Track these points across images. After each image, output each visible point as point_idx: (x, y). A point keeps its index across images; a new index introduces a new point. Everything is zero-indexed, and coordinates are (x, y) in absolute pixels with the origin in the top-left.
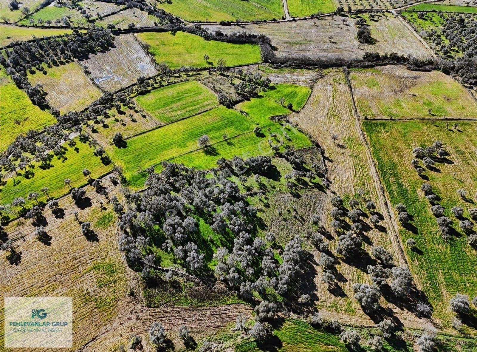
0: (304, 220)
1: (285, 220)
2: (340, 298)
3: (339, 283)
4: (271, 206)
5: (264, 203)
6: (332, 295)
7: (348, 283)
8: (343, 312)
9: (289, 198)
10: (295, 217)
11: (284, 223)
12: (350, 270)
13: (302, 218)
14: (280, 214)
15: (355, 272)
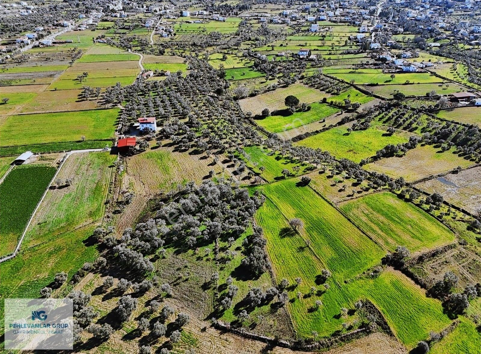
0: (175, 285)
1: (179, 269)
2: (93, 290)
3: (105, 294)
4: (198, 261)
5: (202, 257)
6: (99, 286)
7: (101, 301)
8: (83, 289)
9: (204, 279)
10: (180, 278)
11: (176, 268)
12: (109, 307)
13: (178, 284)
14: (186, 267)
15: (105, 311)
